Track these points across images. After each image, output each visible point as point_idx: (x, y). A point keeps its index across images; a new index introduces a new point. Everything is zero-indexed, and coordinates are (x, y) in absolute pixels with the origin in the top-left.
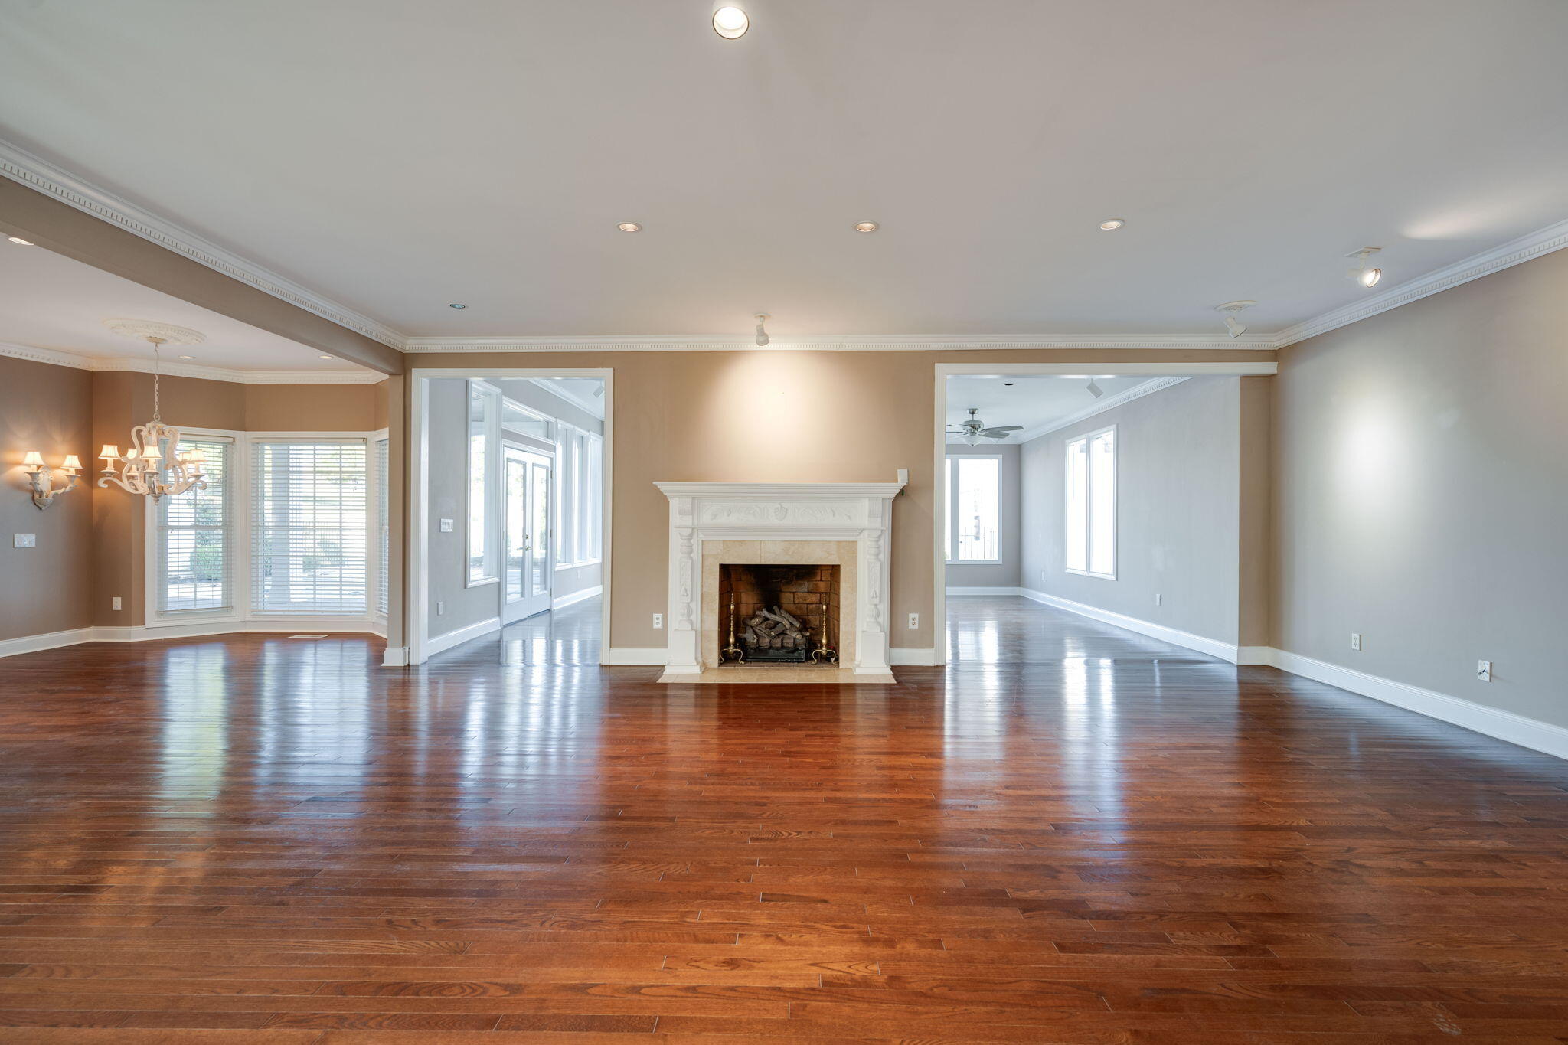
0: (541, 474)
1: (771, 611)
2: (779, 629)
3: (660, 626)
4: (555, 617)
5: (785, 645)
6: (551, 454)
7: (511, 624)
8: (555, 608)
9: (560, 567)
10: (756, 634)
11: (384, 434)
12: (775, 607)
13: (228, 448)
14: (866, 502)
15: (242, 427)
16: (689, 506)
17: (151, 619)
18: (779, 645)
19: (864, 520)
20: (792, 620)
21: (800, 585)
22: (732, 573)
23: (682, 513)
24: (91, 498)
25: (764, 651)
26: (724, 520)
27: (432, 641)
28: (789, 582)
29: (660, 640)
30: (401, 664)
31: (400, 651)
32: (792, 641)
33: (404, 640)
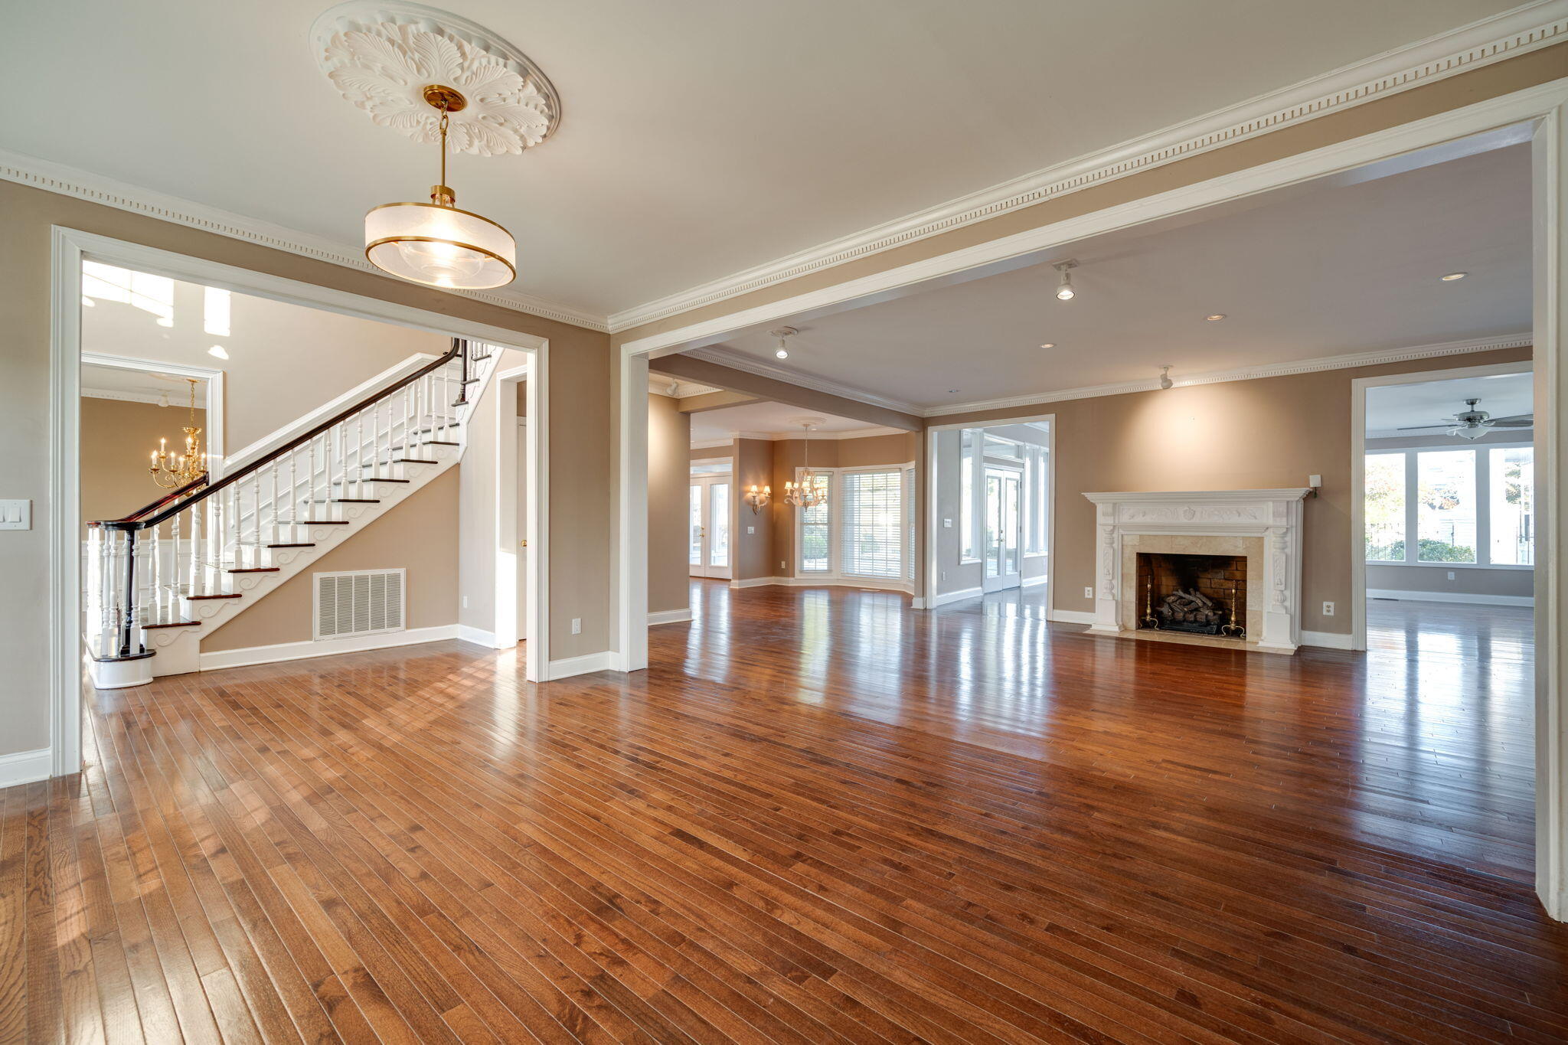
0: (1011, 485)
1: (1187, 591)
2: (1193, 606)
3: (1091, 596)
4: (1024, 593)
5: (1198, 619)
6: (1021, 470)
7: (990, 593)
8: (1024, 586)
9: (1027, 555)
10: (1172, 609)
11: (912, 465)
12: (1191, 590)
13: (831, 478)
14: (1271, 504)
15: (837, 466)
16: (1110, 510)
17: (797, 575)
18: (1192, 619)
19: (1270, 521)
20: (1205, 600)
21: (1217, 573)
22: (1153, 560)
23: (1105, 514)
24: (773, 510)
25: (1180, 623)
26: (1139, 519)
27: (939, 596)
28: (1206, 570)
29: (1090, 606)
30: (922, 608)
31: (921, 599)
32: (1204, 617)
33: (924, 594)
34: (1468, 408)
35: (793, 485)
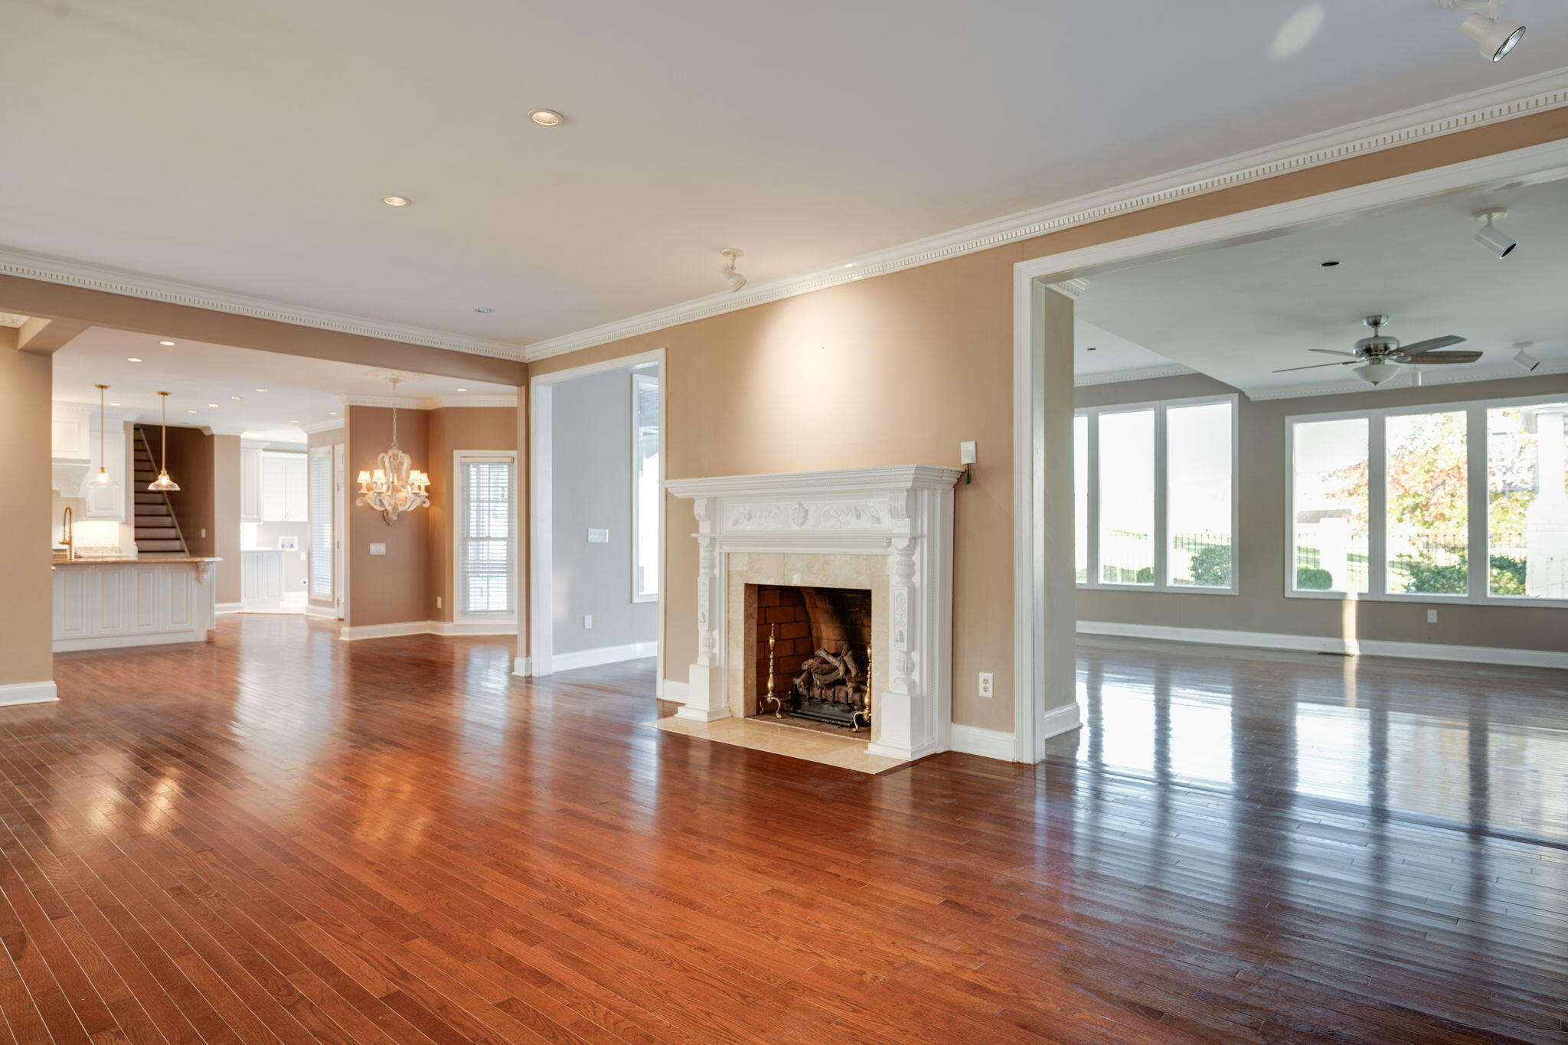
10: (810, 680)
16: (710, 509)
17: (457, 617)
19: (892, 526)
23: (705, 519)
30: (524, 674)
31: (524, 661)
33: (528, 650)
34: (1370, 332)
35: (372, 476)
